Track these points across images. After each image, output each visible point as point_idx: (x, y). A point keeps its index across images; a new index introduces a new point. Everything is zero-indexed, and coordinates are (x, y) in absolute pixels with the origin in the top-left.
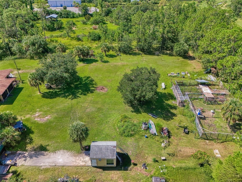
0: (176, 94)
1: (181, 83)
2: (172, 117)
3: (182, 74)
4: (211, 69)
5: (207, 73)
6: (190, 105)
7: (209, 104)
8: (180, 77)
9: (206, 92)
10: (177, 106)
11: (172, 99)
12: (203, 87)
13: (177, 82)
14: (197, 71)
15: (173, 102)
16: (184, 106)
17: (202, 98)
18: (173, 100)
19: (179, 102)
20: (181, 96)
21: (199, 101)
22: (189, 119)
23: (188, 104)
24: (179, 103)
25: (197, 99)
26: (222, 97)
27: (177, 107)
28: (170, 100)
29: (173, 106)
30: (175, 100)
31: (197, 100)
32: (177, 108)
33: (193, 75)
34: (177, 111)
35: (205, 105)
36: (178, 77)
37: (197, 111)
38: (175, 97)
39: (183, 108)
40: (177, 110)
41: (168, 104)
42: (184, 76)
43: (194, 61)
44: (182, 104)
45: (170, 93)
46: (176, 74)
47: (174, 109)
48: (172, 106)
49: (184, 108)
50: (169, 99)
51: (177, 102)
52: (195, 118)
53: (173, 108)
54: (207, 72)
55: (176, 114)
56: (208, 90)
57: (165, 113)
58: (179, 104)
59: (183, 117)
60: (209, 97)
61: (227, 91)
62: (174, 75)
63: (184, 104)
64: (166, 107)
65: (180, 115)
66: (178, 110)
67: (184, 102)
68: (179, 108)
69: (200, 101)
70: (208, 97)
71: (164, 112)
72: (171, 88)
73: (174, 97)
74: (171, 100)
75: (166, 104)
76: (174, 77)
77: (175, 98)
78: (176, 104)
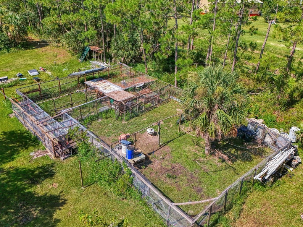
0: (32, 123)
1: (38, 93)
2: (51, 216)
3: (32, 74)
4: (91, 49)
5: (85, 60)
6: (90, 141)
7: (131, 118)
8: (28, 81)
9: (109, 91)
10: (50, 163)
11: (25, 146)
12: (96, 83)
13: (24, 93)
14: (64, 62)
15: (32, 154)
16: (73, 152)
17: (107, 112)
18: (31, 148)
19: (51, 144)
20: (49, 126)
21: (104, 120)
22: (110, 189)
23: (83, 140)
24: (53, 151)
25: (98, 119)
26: (145, 92)
27: (53, 164)
28: (19, 153)
29: (38, 168)
30: (38, 145)
31: (100, 120)
32: (55, 169)
33: (60, 71)
34: (60, 178)
35: (124, 122)
36: (24, 84)
37: (120, 148)
38: (33, 135)
39: (73, 160)
40: (58, 175)
41: (17, 170)
42: (37, 77)
43: (48, 47)
44: (64, 149)
45: (13, 129)
46: (14, 79)
47: (46, 177)
48: (33, 172)
49: (76, 157)
50: (16, 150)
51: (47, 149)
52: (131, 174)
53: (39, 176)
54: (84, 57)
55: (57, 194)
56: (111, 86)
57: (15, 213)
58: (55, 151)
59: (89, 190)
60: (124, 99)
61: (146, 76)
62: (8, 81)
63: (71, 145)
64: (9, 186)
65: (74, 191)
66: (58, 177)
67: (70, 139)
68: (61, 167)
69: (107, 118)
70: (123, 101)
71: (7, 213)
72: (10, 115)
73: (30, 139)
74: (23, 153)
75: (8, 173)
76: (10, 86)
77: (34, 141)
78: (45, 157)
